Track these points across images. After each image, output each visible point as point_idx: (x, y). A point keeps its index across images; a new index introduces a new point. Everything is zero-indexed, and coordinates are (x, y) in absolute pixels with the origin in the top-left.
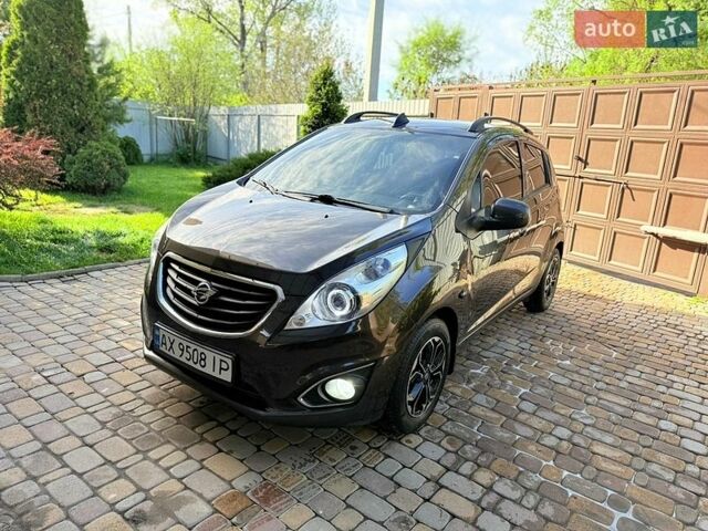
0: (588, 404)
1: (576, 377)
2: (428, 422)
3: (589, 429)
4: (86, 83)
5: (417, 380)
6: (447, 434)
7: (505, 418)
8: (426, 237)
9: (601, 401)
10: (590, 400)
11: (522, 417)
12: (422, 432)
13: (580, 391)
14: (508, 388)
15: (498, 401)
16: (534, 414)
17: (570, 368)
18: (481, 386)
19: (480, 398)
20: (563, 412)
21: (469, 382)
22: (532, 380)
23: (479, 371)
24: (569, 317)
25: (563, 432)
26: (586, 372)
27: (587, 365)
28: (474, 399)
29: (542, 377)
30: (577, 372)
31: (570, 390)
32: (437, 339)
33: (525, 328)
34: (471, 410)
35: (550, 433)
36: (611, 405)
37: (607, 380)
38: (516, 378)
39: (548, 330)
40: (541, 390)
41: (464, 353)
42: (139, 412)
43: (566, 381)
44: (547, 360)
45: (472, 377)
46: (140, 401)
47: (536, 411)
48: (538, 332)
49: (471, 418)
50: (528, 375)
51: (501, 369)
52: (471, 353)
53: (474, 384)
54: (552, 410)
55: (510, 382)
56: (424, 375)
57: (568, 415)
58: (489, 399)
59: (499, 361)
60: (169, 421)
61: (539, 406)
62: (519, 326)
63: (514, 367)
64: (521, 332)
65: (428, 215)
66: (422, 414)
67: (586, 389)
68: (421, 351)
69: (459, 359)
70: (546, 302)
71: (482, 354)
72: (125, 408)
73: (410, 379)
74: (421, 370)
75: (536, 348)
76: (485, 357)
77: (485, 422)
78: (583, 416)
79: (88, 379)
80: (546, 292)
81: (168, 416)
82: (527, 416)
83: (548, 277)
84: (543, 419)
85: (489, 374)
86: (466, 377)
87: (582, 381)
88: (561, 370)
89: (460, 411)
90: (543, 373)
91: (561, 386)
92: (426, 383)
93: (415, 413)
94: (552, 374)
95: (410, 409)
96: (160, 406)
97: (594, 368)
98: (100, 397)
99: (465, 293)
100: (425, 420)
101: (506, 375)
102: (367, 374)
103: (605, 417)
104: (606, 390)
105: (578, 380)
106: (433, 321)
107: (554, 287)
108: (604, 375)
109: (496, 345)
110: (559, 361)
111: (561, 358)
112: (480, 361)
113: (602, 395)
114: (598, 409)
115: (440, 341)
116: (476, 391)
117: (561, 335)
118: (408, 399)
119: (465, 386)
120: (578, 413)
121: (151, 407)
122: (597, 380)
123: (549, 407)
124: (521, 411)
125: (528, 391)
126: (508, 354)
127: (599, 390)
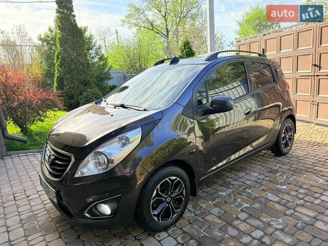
0: (285, 215)
1: (286, 197)
2: (177, 224)
3: (277, 232)
4: (86, 65)
5: (158, 202)
6: (184, 232)
7: (225, 223)
8: (157, 122)
9: (296, 213)
10: (287, 212)
11: (236, 223)
12: (170, 231)
13: (284, 206)
14: (237, 203)
15: (226, 212)
16: (244, 221)
17: (284, 191)
18: (220, 202)
19: (215, 211)
20: (264, 220)
21: (213, 201)
22: (255, 199)
23: (224, 193)
24: (300, 158)
25: (258, 234)
26: (294, 193)
27: (297, 188)
28: (211, 211)
29: (262, 197)
30: (288, 194)
31: (277, 206)
32: (174, 178)
34: (207, 218)
35: (249, 235)
36: (300, 216)
37: (307, 199)
38: (245, 197)
39: (282, 166)
40: (257, 205)
41: (221, 182)
42: (39, 215)
43: (277, 199)
44: (272, 185)
45: (218, 197)
46: (44, 209)
47: (246, 219)
48: (275, 168)
49: (204, 223)
50: (254, 196)
51: (237, 192)
52: (225, 182)
53: (216, 201)
54: (258, 219)
55: (239, 200)
56: (166, 199)
57: (267, 222)
58: (221, 211)
59: (240, 186)
60: (48, 220)
61: (250, 216)
62: (264, 165)
63: (247, 190)
64: (263, 169)
65: (162, 110)
66: (169, 221)
67: (289, 205)
68: (159, 186)
69: (215, 186)
70: (285, 150)
71: (231, 183)
72: (35, 213)
73: (152, 202)
74: (161, 196)
75: (268, 178)
76: (232, 185)
77: (211, 225)
78: (278, 223)
79: (30, 198)
80: (283, 144)
81: (50, 217)
82: (239, 222)
83: (283, 136)
84: (249, 224)
85: (229, 195)
86: (214, 197)
87: (289, 199)
88: (277, 192)
89: (199, 218)
90: (264, 194)
91: (272, 203)
92: (169, 203)
93: (162, 220)
94: (270, 194)
95: (156, 218)
96: (50, 212)
97: (302, 191)
98: (28, 207)
99: (194, 150)
100: (174, 223)
101: (239, 196)
102: (118, 200)
103: (294, 224)
104: (302, 206)
105: (287, 198)
106: (168, 168)
107: (292, 141)
108: (307, 195)
109: (243, 177)
110: (279, 186)
111: (282, 184)
112: (228, 187)
113: (298, 209)
114: (291, 218)
115: (176, 179)
116: (215, 205)
117: (289, 169)
118: (152, 213)
119: (210, 203)
120: (275, 221)
121: (46, 212)
122: (300, 199)
123: (257, 217)
124: (237, 218)
125: (248, 206)
126: (248, 182)
127: (298, 205)
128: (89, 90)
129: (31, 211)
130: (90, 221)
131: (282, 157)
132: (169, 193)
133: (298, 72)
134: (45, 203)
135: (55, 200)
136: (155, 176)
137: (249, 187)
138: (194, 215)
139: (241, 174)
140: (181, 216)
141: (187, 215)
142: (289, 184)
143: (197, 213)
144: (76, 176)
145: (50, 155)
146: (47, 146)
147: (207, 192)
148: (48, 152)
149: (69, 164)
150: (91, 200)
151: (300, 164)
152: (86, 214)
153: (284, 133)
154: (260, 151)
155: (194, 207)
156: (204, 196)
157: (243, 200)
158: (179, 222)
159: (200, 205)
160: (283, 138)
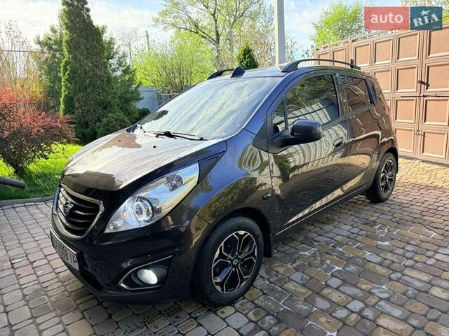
0: (391, 279)
1: (389, 256)
2: (246, 296)
3: (382, 303)
4: (105, 80)
5: (222, 266)
6: (257, 306)
7: (311, 292)
8: (219, 155)
9: (404, 278)
10: (393, 276)
11: (325, 292)
12: (237, 305)
13: (388, 268)
14: (325, 266)
15: (311, 278)
16: (337, 289)
17: (387, 248)
18: (303, 265)
19: (297, 276)
20: (364, 287)
21: (294, 262)
22: (348, 259)
23: (306, 253)
24: (403, 205)
25: (356, 305)
26: (400, 251)
27: (402, 245)
28: (292, 277)
29: (359, 257)
30: (392, 252)
31: (378, 268)
32: (242, 233)
33: (362, 216)
34: (286, 286)
35: (345, 307)
36: (411, 280)
37: (417, 258)
38: (336, 258)
39: (381, 216)
40: (352, 268)
41: (301, 239)
42: (50, 288)
43: (378, 259)
44: (369, 241)
45: (299, 258)
46: (56, 280)
47: (340, 286)
48: (372, 219)
49: (282, 292)
50: (346, 255)
51: (325, 251)
52: (306, 238)
53: (297, 264)
54: (355, 286)
55: (328, 262)
56: (232, 261)
57: (368, 290)
58: (305, 276)
59: (327, 244)
60: (64, 295)
61: (344, 282)
62: (358, 215)
63: (338, 248)
64: (356, 220)
65: (225, 139)
66: (237, 291)
67: (394, 266)
68: (222, 244)
69: (294, 244)
70: (384, 195)
71: (316, 239)
72: (44, 285)
73: (213, 266)
74: (225, 257)
75: (364, 232)
76: (317, 242)
77: (292, 296)
78: (382, 291)
79: (35, 264)
80: (382, 187)
81: (66, 290)
82: (330, 290)
83: (382, 175)
84: (344, 293)
85: (314, 255)
86: (293, 258)
87: (394, 260)
88: (378, 250)
89: (276, 287)
90: (361, 253)
91: (372, 264)
92: (236, 267)
93: (226, 291)
94: (369, 253)
95: (218, 288)
96: (66, 283)
97: (409, 248)
98: (34, 277)
99: (269, 195)
100: (242, 294)
101: (328, 256)
102: (167, 264)
103: (403, 291)
104: (412, 267)
105: (390, 258)
106: (234, 219)
107: (393, 183)
108: (416, 253)
109: (331, 231)
110: (379, 243)
111: (383, 240)
112: (311, 245)
113: (407, 271)
114: (398, 284)
115: (246, 234)
116: (297, 269)
117: (390, 220)
118: (214, 281)
119: (289, 266)
120: (378, 288)
121: (60, 284)
122: (408, 258)
123: (353, 283)
124: (327, 286)
125: (341, 269)
126: (337, 238)
127: (406, 267)
128: (110, 115)
129: (39, 283)
130: (128, 294)
131: (380, 204)
132: (237, 253)
133: (399, 91)
134: (57, 271)
135: (76, 266)
136: (218, 230)
137: (340, 244)
138: (268, 283)
139: (328, 227)
140: (251, 284)
141: (259, 282)
142: (392, 239)
143: (272, 280)
144: (107, 231)
145: (67, 203)
146: (60, 191)
147: (283, 252)
148: (62, 199)
149: (96, 215)
150: (128, 264)
151: (405, 213)
152: (123, 285)
153: (384, 172)
154: (352, 197)
155: (268, 272)
156: (281, 257)
157: (333, 261)
158: (249, 292)
159: (275, 269)
160: (382, 179)
